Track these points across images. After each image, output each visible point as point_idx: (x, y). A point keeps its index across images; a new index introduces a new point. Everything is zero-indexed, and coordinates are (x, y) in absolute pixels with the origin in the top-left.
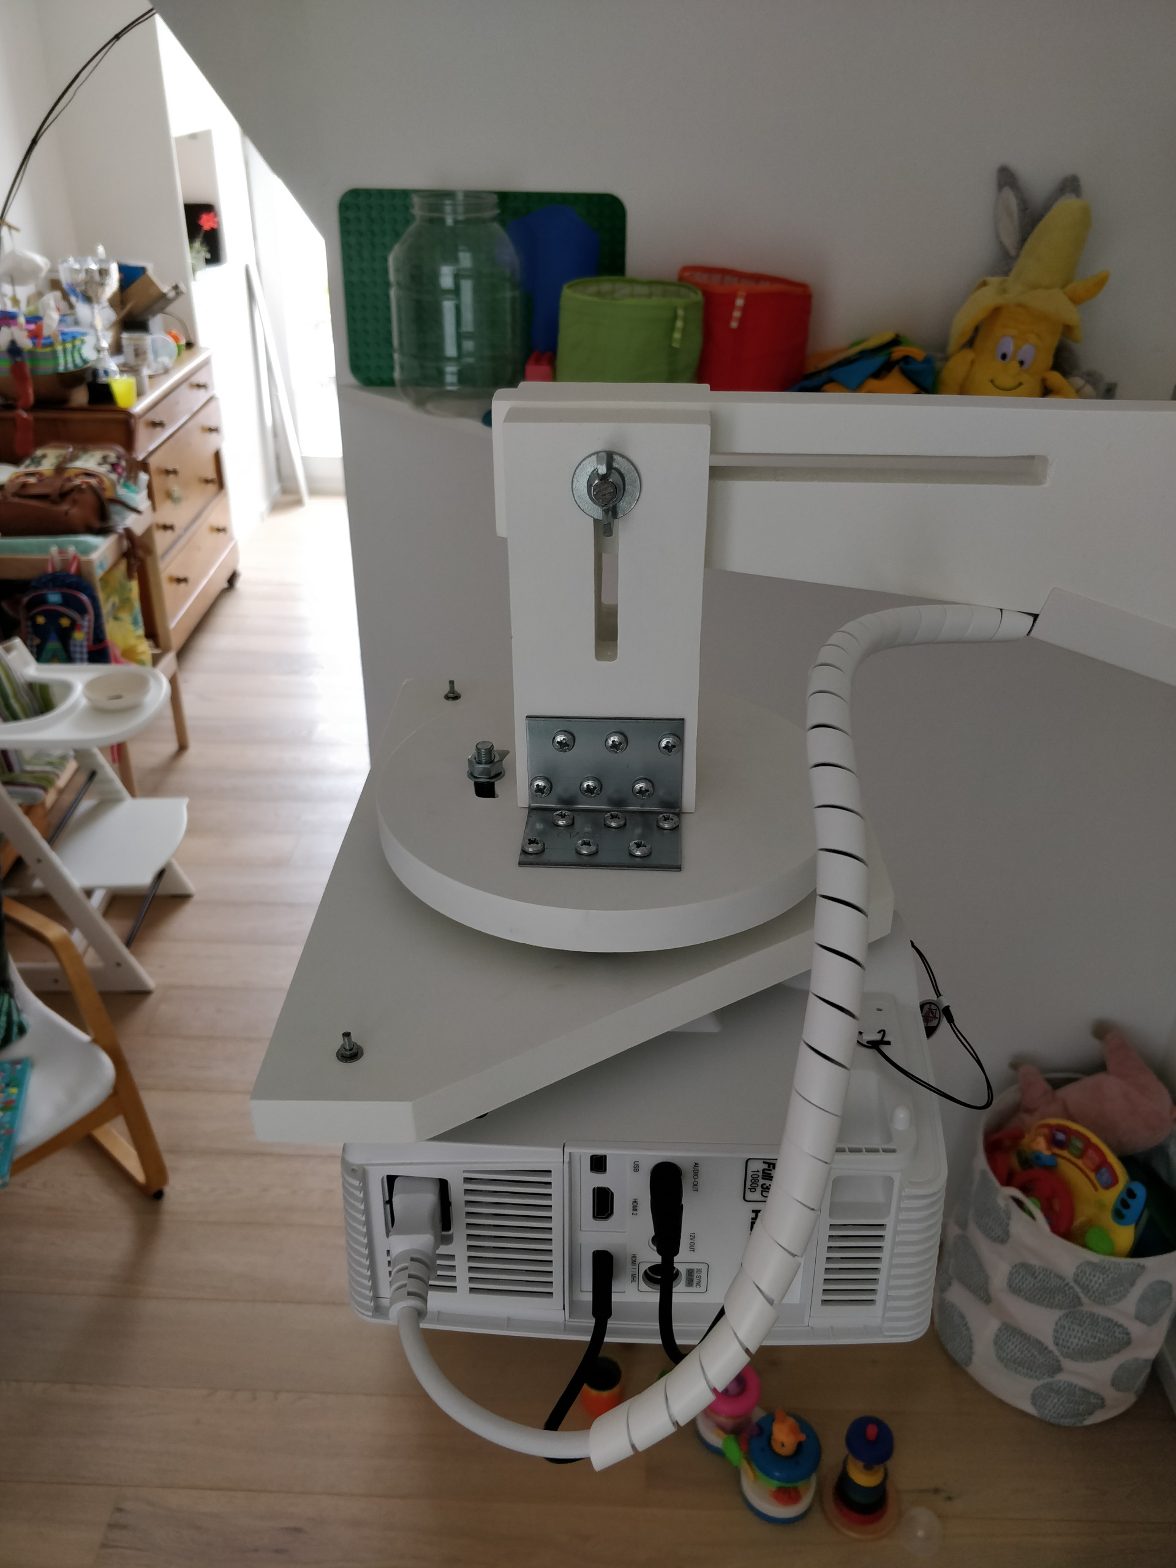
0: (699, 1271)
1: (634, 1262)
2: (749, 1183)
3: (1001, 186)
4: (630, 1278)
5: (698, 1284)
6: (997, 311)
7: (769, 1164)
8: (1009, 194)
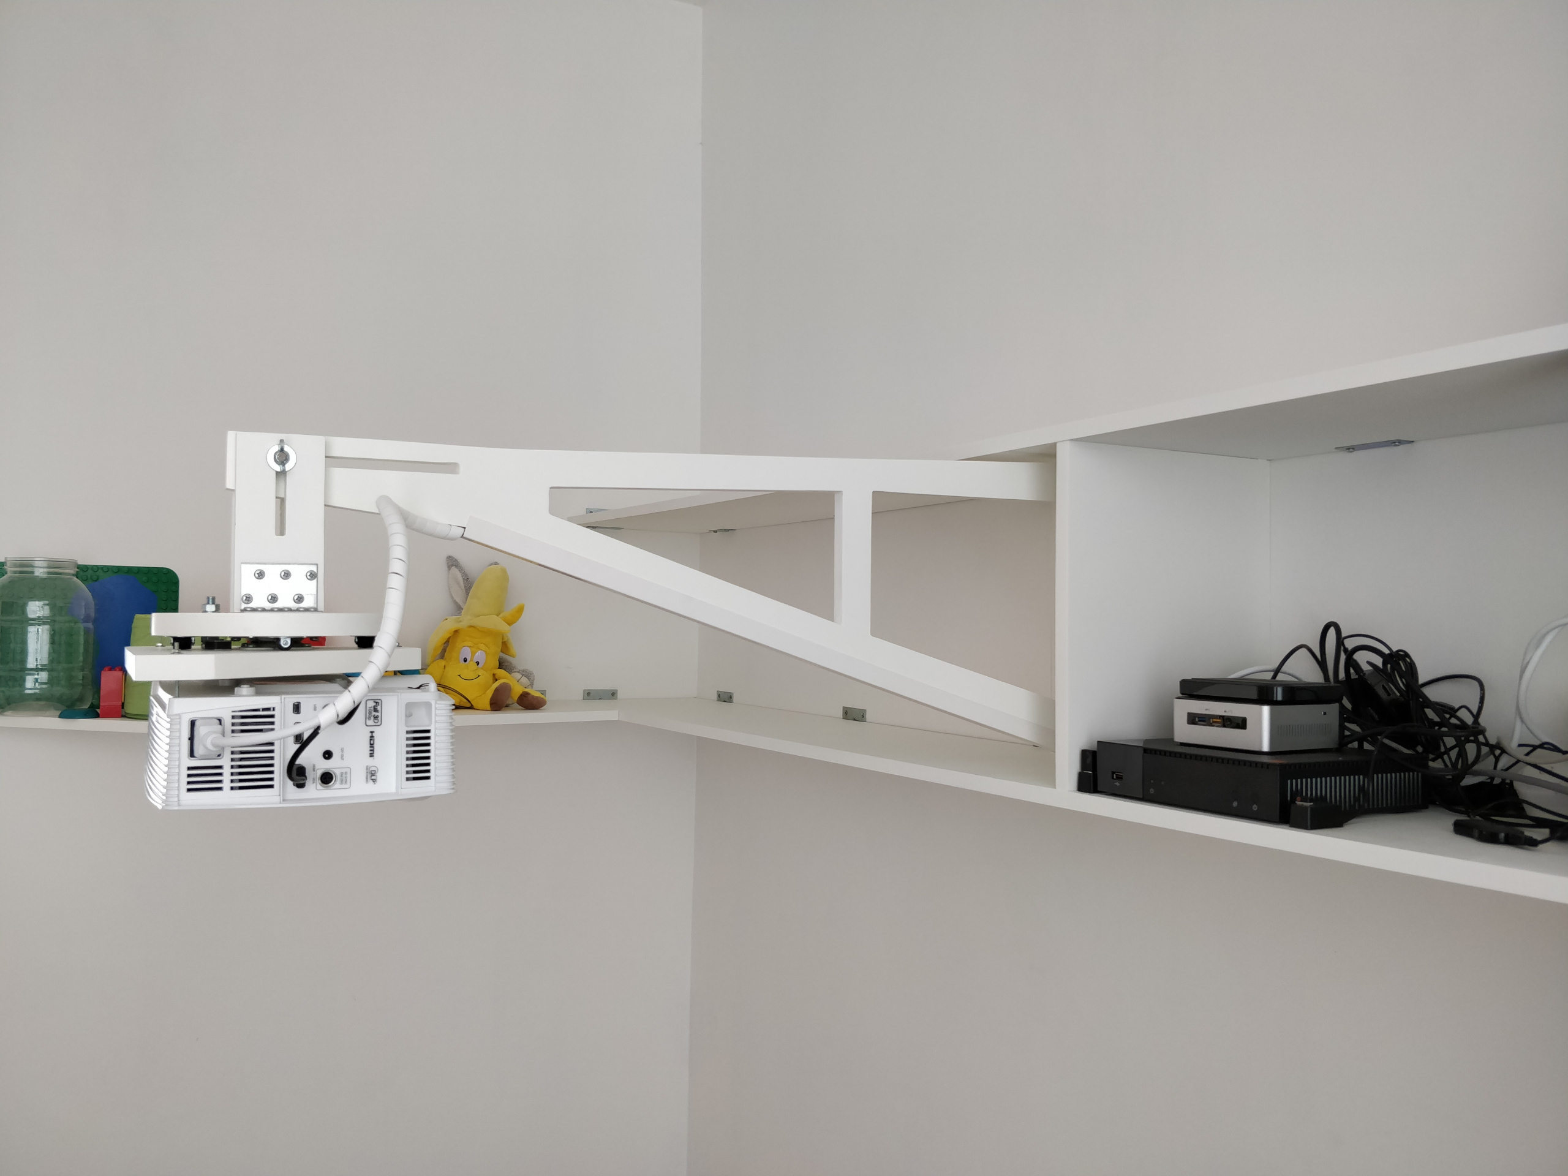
0: (346, 773)
1: (314, 770)
2: (367, 717)
3: (449, 567)
4: (312, 782)
5: (346, 782)
6: (456, 632)
7: (377, 703)
8: (454, 570)
